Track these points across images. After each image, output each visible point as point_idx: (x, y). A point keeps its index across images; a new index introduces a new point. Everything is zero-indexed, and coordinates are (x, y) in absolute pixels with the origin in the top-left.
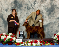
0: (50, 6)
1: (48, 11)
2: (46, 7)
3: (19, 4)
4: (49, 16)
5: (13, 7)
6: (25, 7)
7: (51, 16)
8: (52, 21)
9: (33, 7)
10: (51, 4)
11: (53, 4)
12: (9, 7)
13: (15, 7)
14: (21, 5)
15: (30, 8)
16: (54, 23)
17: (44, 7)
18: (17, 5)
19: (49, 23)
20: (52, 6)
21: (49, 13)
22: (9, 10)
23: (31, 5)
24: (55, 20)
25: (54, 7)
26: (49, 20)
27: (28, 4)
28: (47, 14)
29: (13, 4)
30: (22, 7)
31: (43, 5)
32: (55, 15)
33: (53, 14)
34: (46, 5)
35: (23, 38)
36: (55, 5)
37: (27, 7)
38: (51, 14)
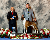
0: (39, 5)
1: (37, 10)
2: (35, 6)
3: (13, 4)
4: (38, 13)
5: (7, 6)
6: (17, 6)
7: (40, 14)
8: (40, 18)
9: (24, 6)
10: (39, 3)
11: (42, 3)
12: (4, 6)
13: (9, 6)
14: (15, 4)
15: (22, 7)
16: (42, 19)
17: (33, 6)
18: (11, 4)
19: (38, 20)
20: (40, 5)
21: (37, 11)
22: (4, 8)
23: (23, 4)
24: (43, 17)
25: (42, 6)
26: (38, 17)
27: (20, 4)
28: (36, 12)
29: (8, 4)
30: (15, 6)
31: (32, 4)
32: (43, 13)
33: (42, 12)
34: (35, 4)
35: (15, 32)
36: (43, 4)
37: (19, 6)
38: (39, 12)
